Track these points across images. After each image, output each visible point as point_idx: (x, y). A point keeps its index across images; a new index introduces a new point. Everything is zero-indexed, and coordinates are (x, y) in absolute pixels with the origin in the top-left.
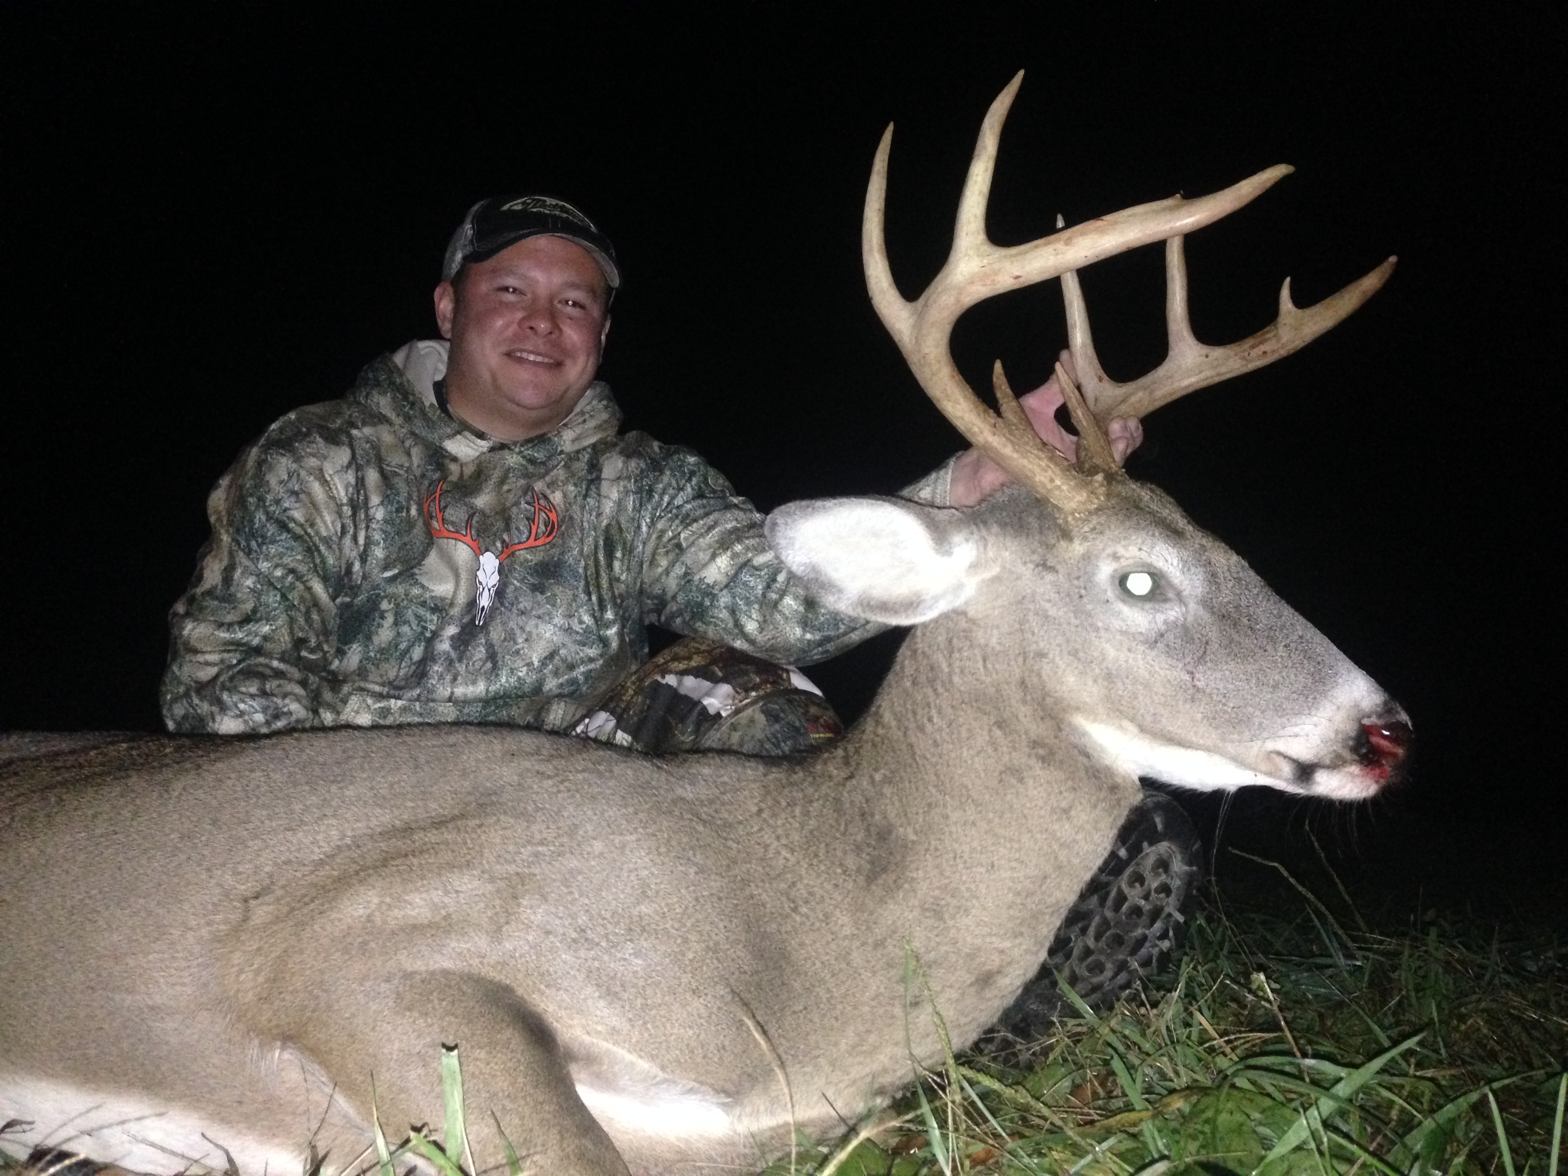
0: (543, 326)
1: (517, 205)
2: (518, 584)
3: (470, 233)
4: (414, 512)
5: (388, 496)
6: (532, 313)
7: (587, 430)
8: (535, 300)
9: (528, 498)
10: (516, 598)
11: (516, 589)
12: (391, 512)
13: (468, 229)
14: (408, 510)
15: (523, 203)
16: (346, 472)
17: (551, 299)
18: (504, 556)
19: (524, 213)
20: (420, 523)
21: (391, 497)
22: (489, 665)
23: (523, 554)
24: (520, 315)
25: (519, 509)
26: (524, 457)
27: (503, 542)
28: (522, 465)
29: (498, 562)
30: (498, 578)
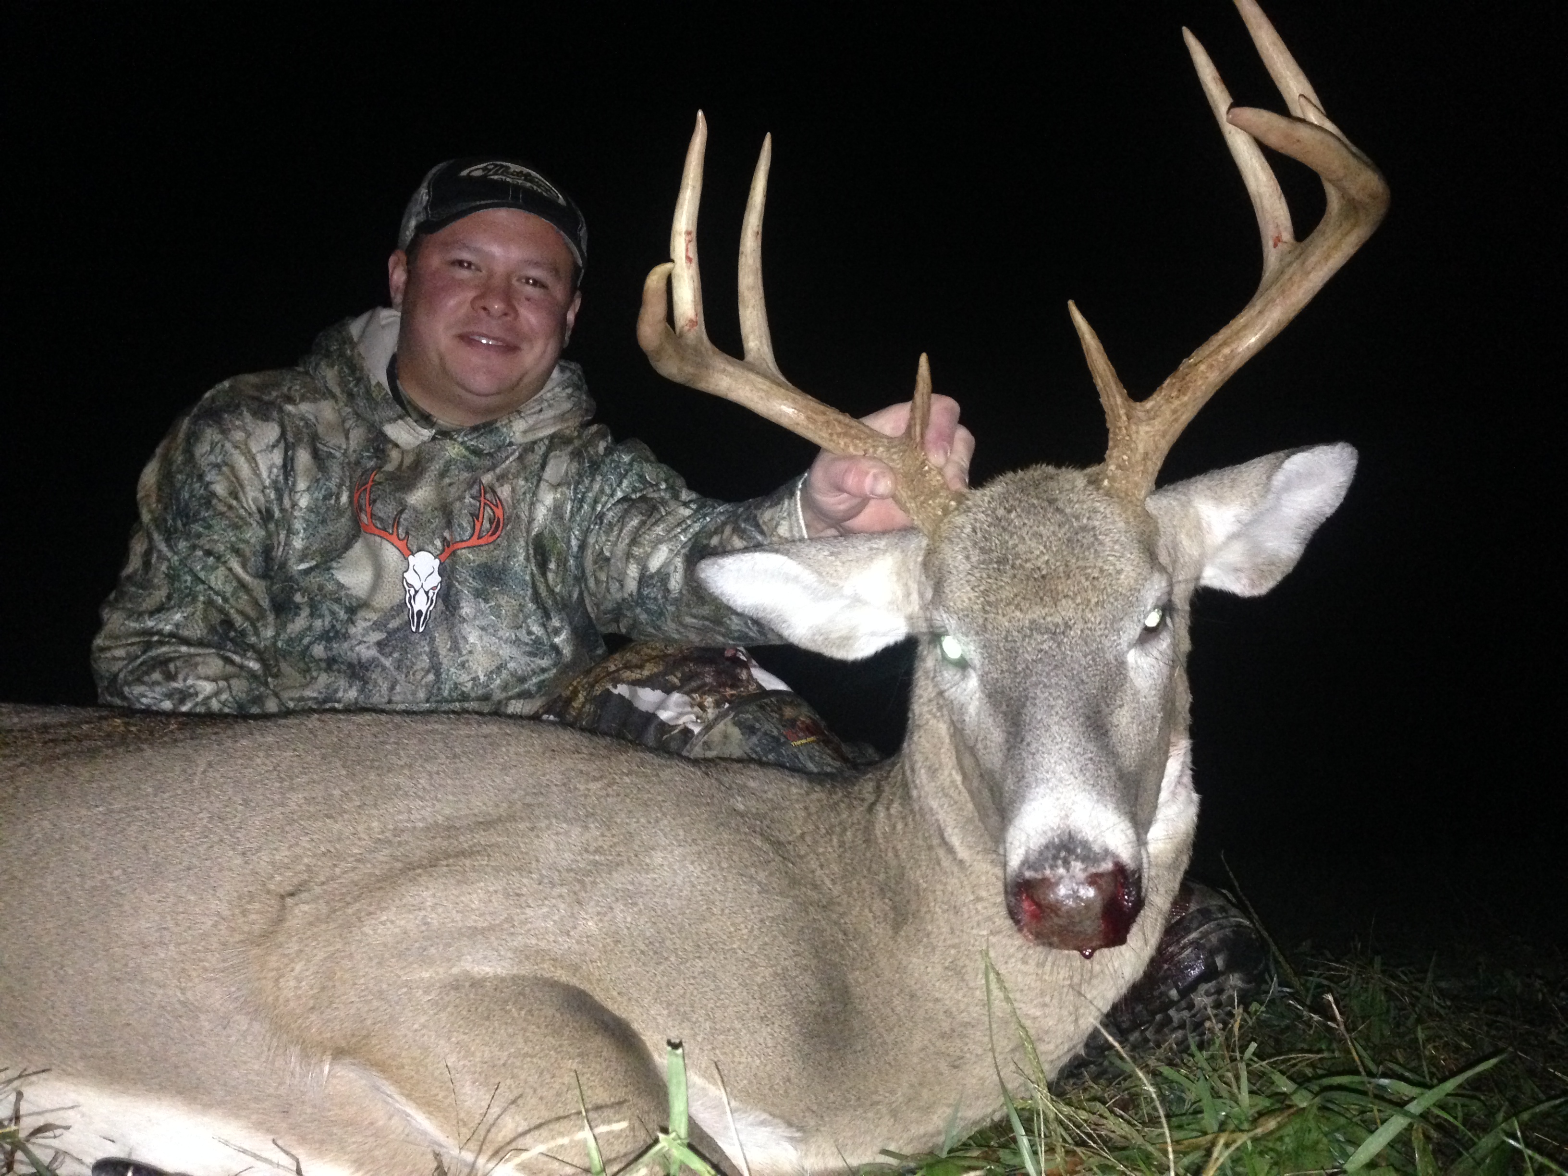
0: (497, 307)
1: (476, 171)
2: (460, 588)
3: (425, 198)
4: (344, 499)
5: (318, 481)
6: (485, 291)
7: (543, 420)
8: (491, 275)
9: (474, 491)
11: (458, 593)
12: (317, 499)
13: (423, 195)
14: (338, 498)
15: (484, 169)
16: (271, 452)
17: (508, 277)
18: (446, 554)
19: (483, 180)
20: (349, 513)
21: (321, 482)
22: (431, 676)
23: (464, 553)
24: (471, 294)
26: (467, 448)
27: (444, 540)
28: (465, 457)
29: (437, 562)
30: (440, 579)
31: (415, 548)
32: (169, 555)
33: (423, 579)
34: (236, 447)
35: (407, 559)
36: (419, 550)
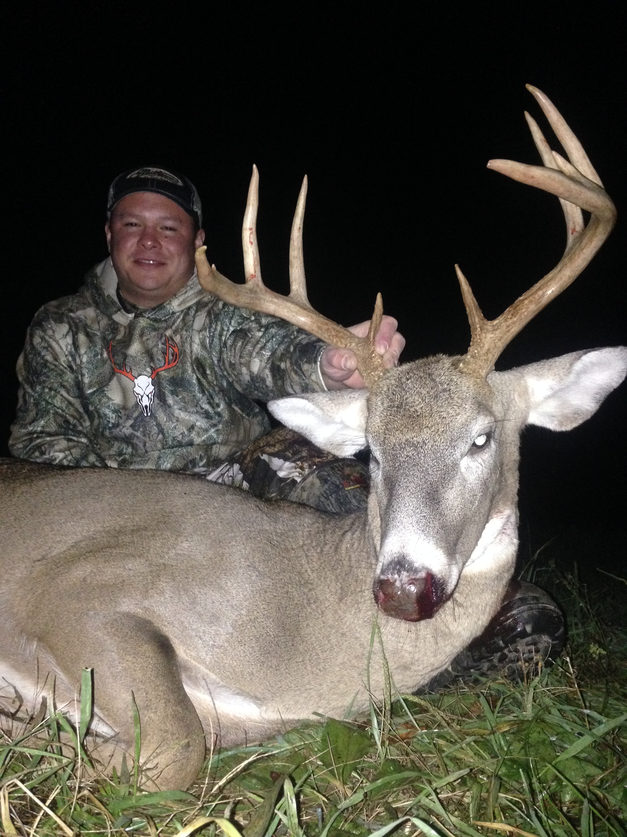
0: (149, 244)
1: (134, 175)
5: (90, 347)
6: (143, 236)
9: (163, 340)
12: (91, 357)
15: (138, 173)
17: (155, 227)
18: (154, 375)
19: (138, 179)
21: (92, 348)
23: (163, 373)
24: (137, 239)
25: (158, 348)
26: (151, 320)
27: (151, 368)
28: (150, 324)
29: (150, 379)
31: (137, 375)
32: (33, 393)
33: (144, 389)
34: (51, 338)
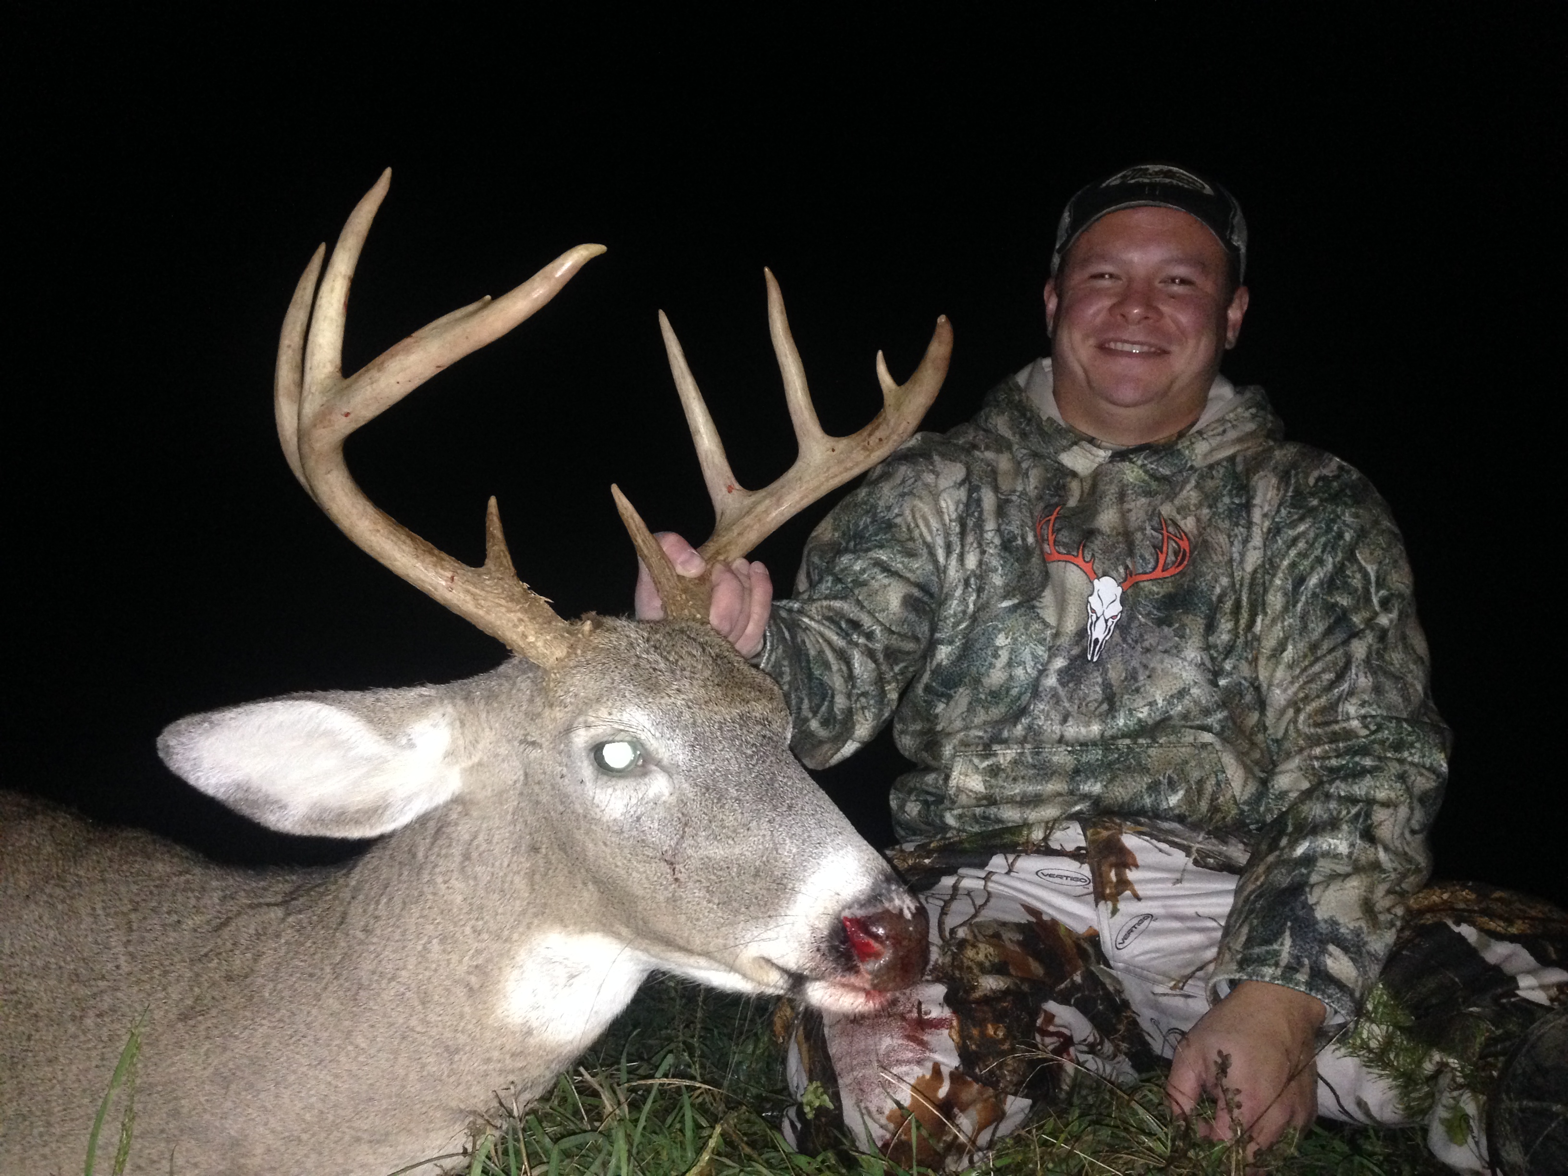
1: (1116, 180)
2: (1143, 620)
4: (1029, 539)
5: (1002, 523)
7: (1226, 441)
9: (1155, 522)
10: (1141, 636)
11: (1141, 624)
14: (1023, 539)
15: (1123, 177)
16: (958, 489)
18: (1128, 584)
22: (1105, 706)
23: (1148, 586)
25: (1145, 535)
26: (1146, 472)
27: (1126, 568)
28: (1144, 481)
29: (1119, 590)
30: (1120, 608)
31: (1100, 572)
33: (1105, 606)
35: (1092, 583)
36: (1105, 574)
